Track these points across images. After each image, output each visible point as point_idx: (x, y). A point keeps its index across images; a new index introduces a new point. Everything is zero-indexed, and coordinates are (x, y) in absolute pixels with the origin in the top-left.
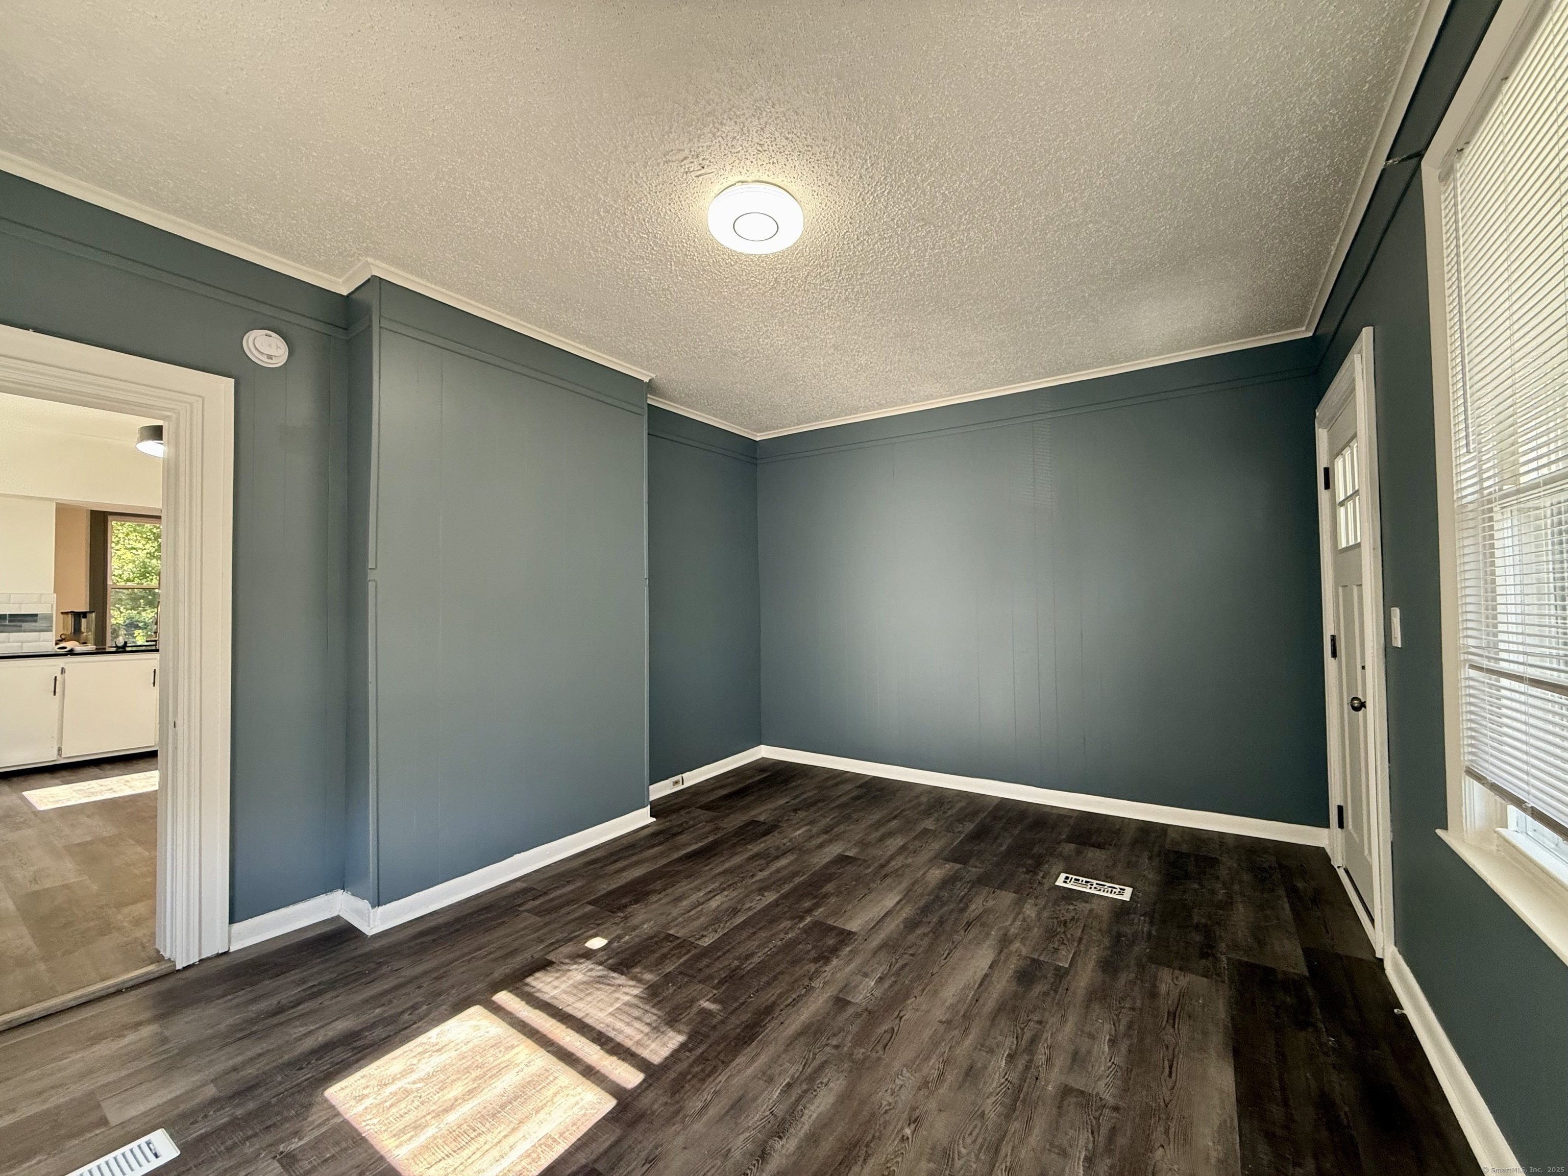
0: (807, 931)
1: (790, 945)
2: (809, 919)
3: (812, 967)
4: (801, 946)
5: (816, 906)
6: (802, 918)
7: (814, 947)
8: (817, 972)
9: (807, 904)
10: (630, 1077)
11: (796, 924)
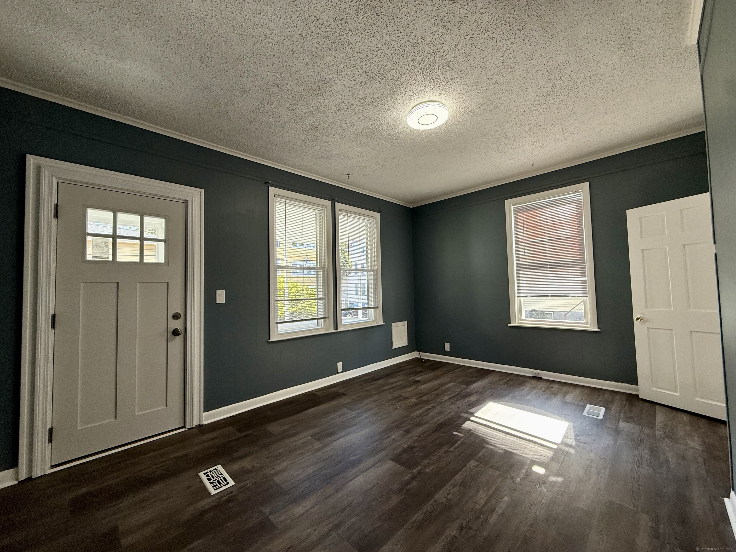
0: (417, 464)
1: (426, 456)
2: (415, 471)
3: (416, 444)
4: (421, 454)
5: (408, 482)
6: (419, 473)
7: (414, 454)
8: (414, 442)
9: (414, 484)
10: (472, 418)
11: (422, 469)
